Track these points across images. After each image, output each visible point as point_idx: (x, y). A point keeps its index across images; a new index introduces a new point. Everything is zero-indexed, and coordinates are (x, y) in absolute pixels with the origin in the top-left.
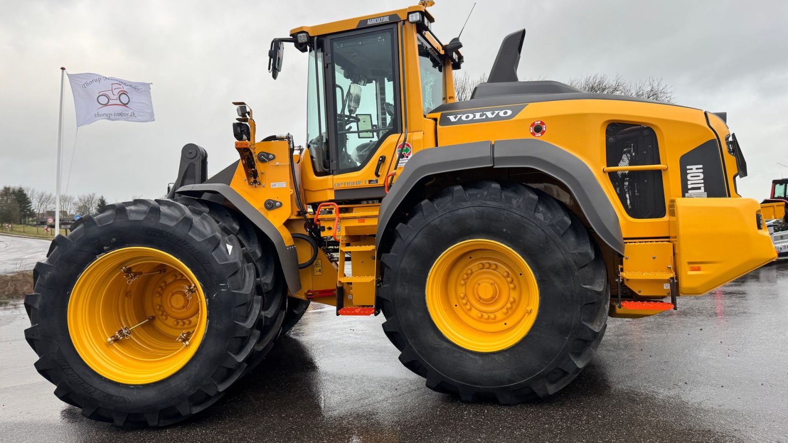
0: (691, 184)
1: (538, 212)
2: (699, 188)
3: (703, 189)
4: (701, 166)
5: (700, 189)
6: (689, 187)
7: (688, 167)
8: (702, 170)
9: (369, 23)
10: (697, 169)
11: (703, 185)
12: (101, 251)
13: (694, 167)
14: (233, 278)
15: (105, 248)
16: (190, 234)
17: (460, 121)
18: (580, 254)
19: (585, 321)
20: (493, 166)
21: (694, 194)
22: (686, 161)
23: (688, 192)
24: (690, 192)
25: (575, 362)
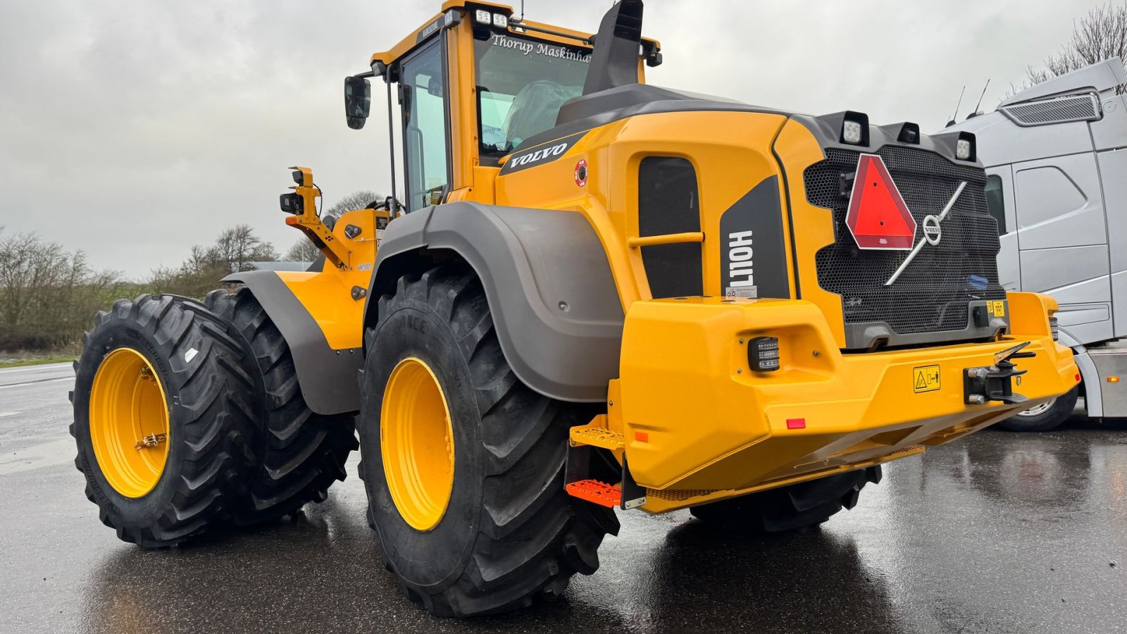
0: (735, 269)
1: (455, 321)
2: (745, 278)
3: (751, 278)
4: (749, 233)
5: (747, 280)
6: (732, 274)
7: (732, 236)
8: (750, 242)
9: (426, 34)
10: (744, 239)
11: (750, 271)
12: (106, 351)
13: (739, 235)
14: (184, 391)
15: (108, 348)
16: (155, 336)
17: (519, 167)
18: (484, 391)
19: (489, 505)
20: (427, 246)
21: (739, 289)
22: (730, 222)
23: (729, 286)
24: (732, 284)
25: (482, 570)
